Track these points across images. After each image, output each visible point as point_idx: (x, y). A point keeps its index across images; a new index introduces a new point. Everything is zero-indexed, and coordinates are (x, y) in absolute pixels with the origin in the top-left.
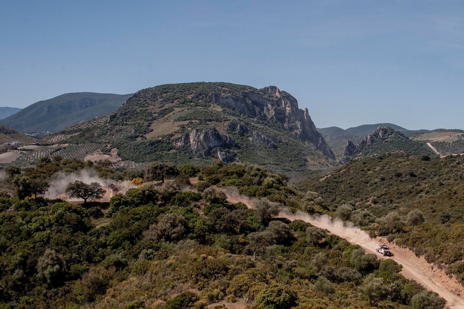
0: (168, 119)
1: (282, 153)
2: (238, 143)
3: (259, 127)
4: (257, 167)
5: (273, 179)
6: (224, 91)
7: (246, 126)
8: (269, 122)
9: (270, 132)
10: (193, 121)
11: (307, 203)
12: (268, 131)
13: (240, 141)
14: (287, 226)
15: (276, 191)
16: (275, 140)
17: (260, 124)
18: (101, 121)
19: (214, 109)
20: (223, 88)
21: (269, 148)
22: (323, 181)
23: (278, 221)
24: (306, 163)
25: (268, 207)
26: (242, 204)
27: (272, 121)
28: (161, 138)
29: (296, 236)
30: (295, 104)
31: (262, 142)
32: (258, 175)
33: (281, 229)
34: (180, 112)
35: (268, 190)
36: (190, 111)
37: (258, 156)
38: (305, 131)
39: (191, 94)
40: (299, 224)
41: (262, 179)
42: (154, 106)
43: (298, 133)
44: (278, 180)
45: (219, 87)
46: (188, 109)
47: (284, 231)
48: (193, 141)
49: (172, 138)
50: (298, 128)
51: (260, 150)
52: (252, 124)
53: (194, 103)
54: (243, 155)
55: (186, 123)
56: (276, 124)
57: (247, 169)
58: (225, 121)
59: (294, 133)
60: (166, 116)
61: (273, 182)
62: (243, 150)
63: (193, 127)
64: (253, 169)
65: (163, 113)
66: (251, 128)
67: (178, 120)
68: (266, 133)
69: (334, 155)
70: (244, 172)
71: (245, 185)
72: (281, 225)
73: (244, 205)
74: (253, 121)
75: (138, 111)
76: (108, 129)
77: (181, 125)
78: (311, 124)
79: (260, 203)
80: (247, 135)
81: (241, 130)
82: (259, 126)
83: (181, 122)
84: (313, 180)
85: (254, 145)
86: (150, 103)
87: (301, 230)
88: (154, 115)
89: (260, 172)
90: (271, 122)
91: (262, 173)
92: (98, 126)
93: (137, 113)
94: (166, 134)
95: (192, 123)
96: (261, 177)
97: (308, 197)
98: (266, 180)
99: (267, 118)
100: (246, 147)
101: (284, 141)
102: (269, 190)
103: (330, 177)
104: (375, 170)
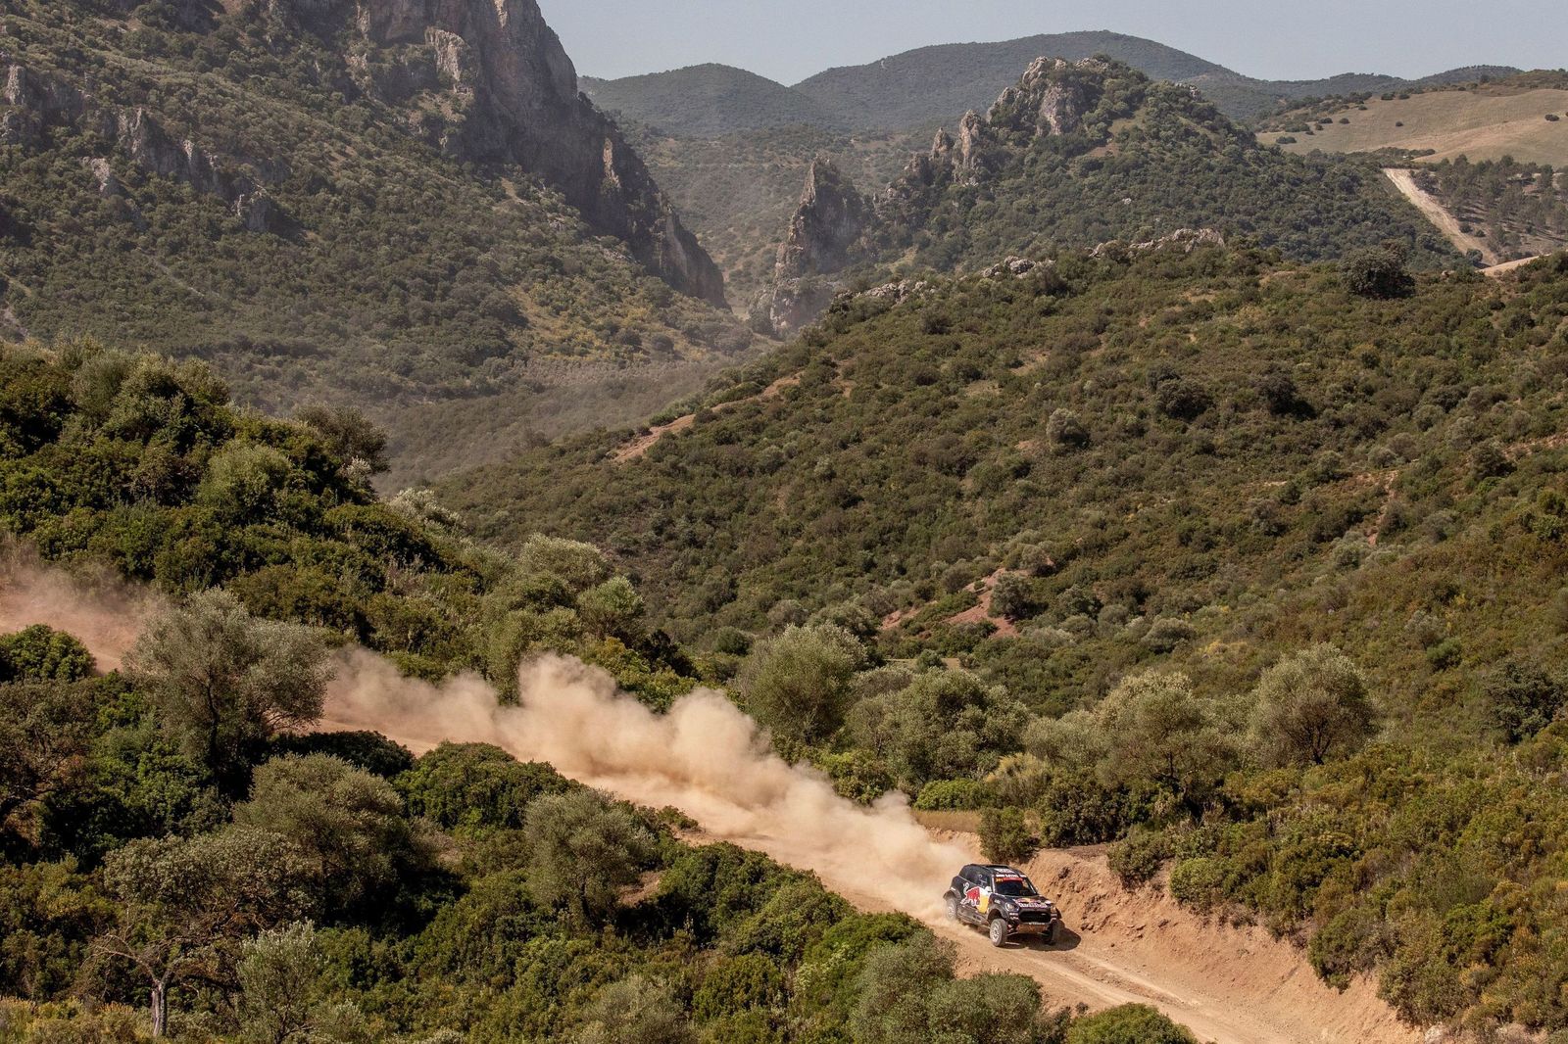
1: (330, 266)
2: (14, 204)
3: (163, 81)
4: (156, 368)
5: (276, 456)
7: (68, 75)
8: (233, 43)
9: (240, 112)
11: (527, 624)
12: (230, 107)
13: (26, 189)
14: (384, 790)
15: (300, 541)
16: (278, 171)
17: (166, 56)
21: (234, 230)
22: (638, 460)
23: (318, 760)
24: (513, 335)
25: (244, 655)
26: (54, 642)
27: (257, 34)
29: (450, 859)
31: (187, 188)
32: (159, 425)
33: (342, 815)
35: (236, 534)
37: (157, 291)
38: (494, 99)
40: (471, 775)
41: (194, 457)
43: (447, 110)
44: (313, 459)
47: (369, 828)
50: (449, 83)
51: (175, 249)
52: (112, 56)
54: (48, 289)
56: (286, 52)
57: (80, 387)
59: (415, 117)
61: (277, 478)
62: (49, 250)
64: (125, 384)
66: (105, 87)
68: (210, 120)
69: (714, 271)
70: (62, 405)
71: (72, 500)
72: (340, 787)
73: (69, 646)
74: (115, 36)
78: (544, 42)
79: (186, 630)
80: (73, 143)
81: (31, 106)
82: (165, 72)
84: (565, 460)
85: (126, 215)
87: (485, 821)
89: (178, 401)
90: (245, 40)
91: (189, 406)
96: (185, 440)
97: (534, 582)
98: (220, 462)
99: (216, 16)
100: (68, 229)
101: (343, 180)
102: (248, 535)
103: (688, 433)
104: (1017, 372)
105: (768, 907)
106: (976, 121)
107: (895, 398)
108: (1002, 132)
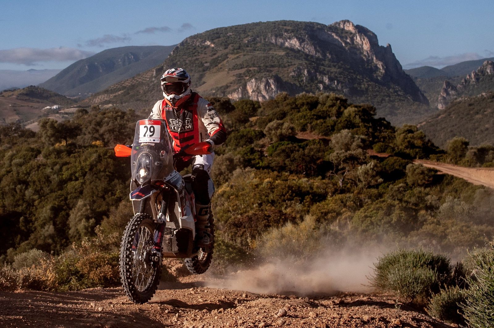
0: (221, 68)
3: (332, 71)
4: (335, 96)
6: (286, 31)
7: (315, 70)
9: (344, 76)
10: (251, 69)
12: (342, 75)
13: (308, 89)
16: (351, 85)
17: (331, 67)
18: (146, 76)
19: (275, 53)
20: (285, 27)
28: (214, 91)
30: (375, 40)
31: (335, 89)
32: (335, 105)
34: (235, 58)
36: (247, 57)
38: (388, 72)
39: (247, 37)
41: (341, 110)
42: (205, 54)
43: (380, 74)
44: (365, 110)
45: (281, 26)
46: (244, 55)
48: (252, 92)
49: (228, 90)
50: (380, 70)
52: (323, 68)
53: (251, 47)
55: (242, 71)
58: (289, 66)
59: (374, 76)
60: (219, 65)
63: (251, 75)
64: (329, 99)
65: (215, 63)
67: (235, 68)
68: (340, 78)
69: (428, 101)
70: (317, 102)
74: (323, 64)
75: (187, 62)
76: (154, 85)
77: (237, 74)
80: (316, 82)
81: (309, 76)
83: (236, 71)
86: (200, 52)
88: (206, 65)
89: (339, 101)
92: (144, 81)
93: (186, 64)
94: (220, 86)
95: (250, 71)
96: (340, 108)
98: (346, 111)
103: (425, 125)
104: (485, 113)
105: (454, 184)
106: (475, 72)
107: (462, 118)
108: (480, 74)
